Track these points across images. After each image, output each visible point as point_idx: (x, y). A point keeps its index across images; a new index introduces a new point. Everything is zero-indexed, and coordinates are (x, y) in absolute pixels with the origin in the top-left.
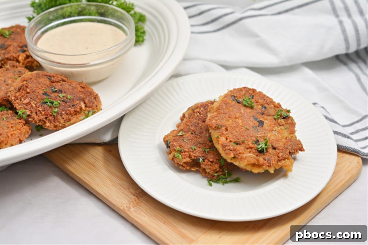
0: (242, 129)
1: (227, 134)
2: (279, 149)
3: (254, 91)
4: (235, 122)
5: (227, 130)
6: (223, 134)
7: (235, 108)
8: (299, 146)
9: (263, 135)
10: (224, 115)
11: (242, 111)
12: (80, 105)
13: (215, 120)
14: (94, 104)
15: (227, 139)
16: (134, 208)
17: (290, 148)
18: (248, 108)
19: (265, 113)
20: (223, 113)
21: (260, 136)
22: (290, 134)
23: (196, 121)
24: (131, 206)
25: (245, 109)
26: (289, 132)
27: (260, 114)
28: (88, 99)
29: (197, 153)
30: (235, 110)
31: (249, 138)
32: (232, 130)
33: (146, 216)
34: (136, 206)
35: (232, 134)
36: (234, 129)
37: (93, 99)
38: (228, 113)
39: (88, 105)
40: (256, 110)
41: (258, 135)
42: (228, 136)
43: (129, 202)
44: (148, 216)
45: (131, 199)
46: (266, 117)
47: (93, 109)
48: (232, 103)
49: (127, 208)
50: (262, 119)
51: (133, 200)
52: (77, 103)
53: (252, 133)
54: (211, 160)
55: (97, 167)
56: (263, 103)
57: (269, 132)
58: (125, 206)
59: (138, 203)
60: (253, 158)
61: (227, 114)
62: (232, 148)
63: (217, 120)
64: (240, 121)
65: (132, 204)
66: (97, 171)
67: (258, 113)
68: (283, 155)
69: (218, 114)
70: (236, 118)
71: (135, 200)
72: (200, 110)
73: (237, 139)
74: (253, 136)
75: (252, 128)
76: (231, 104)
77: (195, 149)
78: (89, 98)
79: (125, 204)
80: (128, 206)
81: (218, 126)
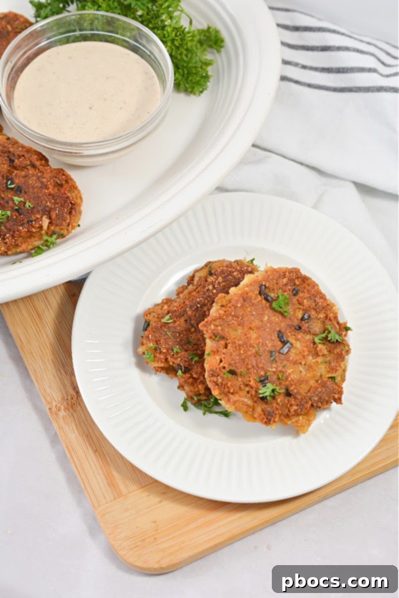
0: (251, 351)
1: (224, 353)
2: (295, 398)
3: (306, 280)
4: (246, 337)
5: (226, 346)
6: (218, 351)
7: (256, 309)
8: (333, 397)
9: (280, 369)
10: (233, 320)
11: (266, 318)
12: (40, 223)
13: (214, 325)
14: (65, 221)
15: (221, 361)
16: (65, 411)
17: (316, 399)
18: (277, 314)
19: (303, 328)
20: (233, 316)
21: (274, 370)
22: (329, 372)
23: (201, 299)
24: (62, 408)
25: (271, 316)
26: (329, 370)
27: (293, 328)
28: (57, 212)
29: (179, 359)
30: (255, 313)
31: (255, 371)
32: (235, 349)
33: (76, 431)
34: (69, 410)
35: (231, 355)
36: (238, 348)
37: (66, 213)
38: (240, 318)
39: (54, 222)
40: (290, 319)
41: (272, 368)
42: (225, 358)
43: (63, 399)
44: (79, 433)
45: (67, 396)
46: (301, 335)
47: (62, 229)
48: (255, 299)
49: (56, 408)
50: (291, 338)
51: (69, 398)
52: (38, 218)
53: (263, 361)
54: (195, 376)
55: (44, 321)
56: (310, 307)
57: (292, 365)
58: (54, 404)
59: (74, 404)
60: (247, 405)
61: (238, 317)
62: (220, 381)
63: (217, 326)
64: (254, 336)
65: (65, 404)
66: (41, 328)
67: (290, 326)
68: (297, 410)
70: (251, 328)
71: (72, 399)
72: (217, 280)
73: (236, 367)
74: (262, 368)
75: (267, 353)
76: (253, 301)
77: (177, 352)
78: (59, 211)
79: (55, 401)
80: (59, 405)
81: (214, 337)
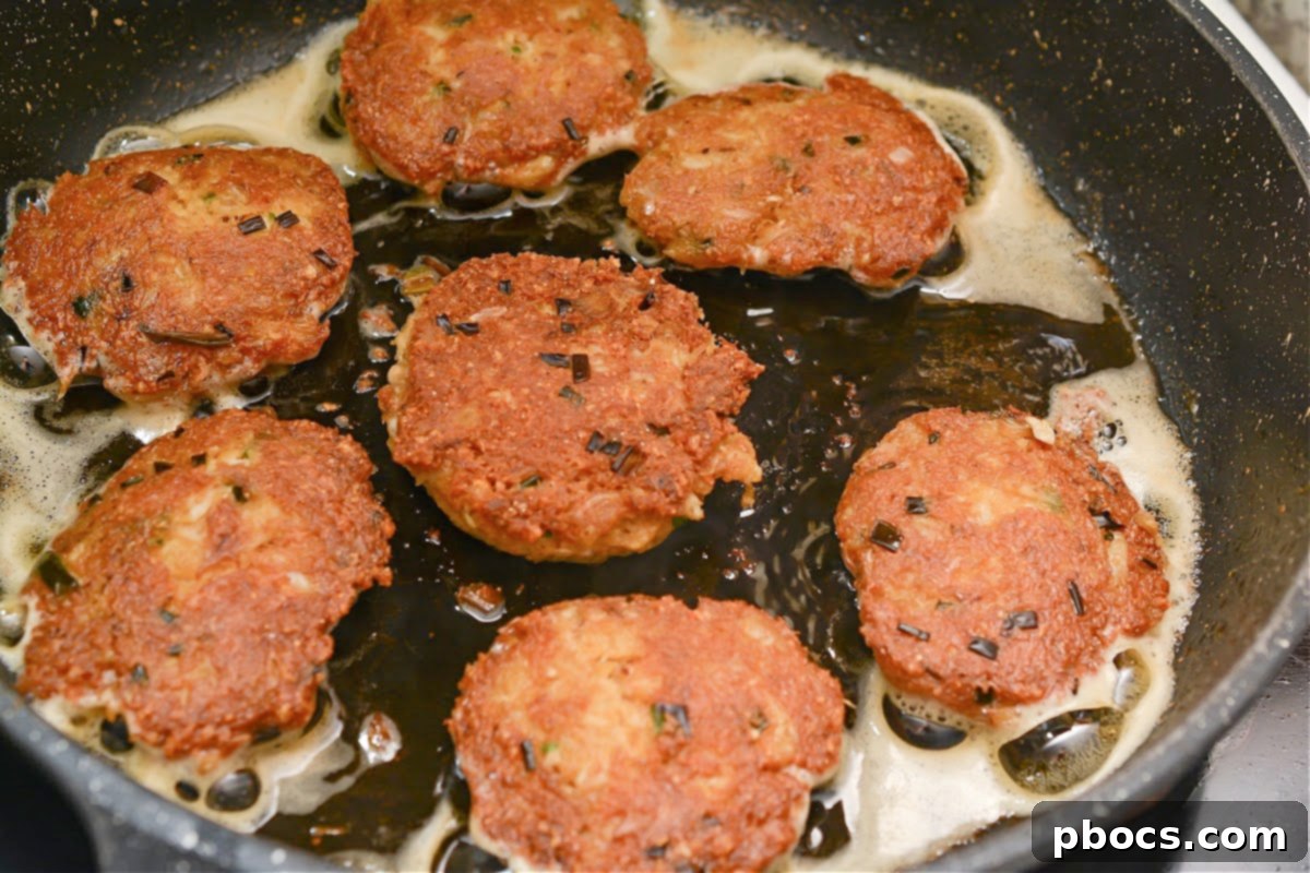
1: (485, 465)
2: (680, 426)
4: (493, 408)
5: (476, 449)
6: (470, 470)
7: (468, 358)
9: (605, 405)
10: (444, 402)
11: (498, 356)
13: (421, 435)
15: (492, 482)
17: (714, 399)
19: (576, 322)
20: (438, 398)
21: (596, 413)
25: (504, 345)
27: (560, 334)
30: (470, 365)
31: (567, 441)
32: (496, 441)
35: (501, 455)
36: (498, 434)
38: (454, 390)
40: (542, 328)
41: (590, 413)
42: (492, 471)
46: (584, 335)
48: (450, 346)
50: (575, 350)
53: (564, 417)
56: (553, 290)
57: (619, 383)
60: (610, 504)
61: (450, 392)
62: (524, 505)
63: (427, 433)
64: (507, 396)
67: (551, 334)
68: (702, 439)
69: (421, 409)
70: (488, 391)
73: (528, 464)
74: (574, 428)
75: (558, 399)
76: (449, 351)
81: (440, 451)
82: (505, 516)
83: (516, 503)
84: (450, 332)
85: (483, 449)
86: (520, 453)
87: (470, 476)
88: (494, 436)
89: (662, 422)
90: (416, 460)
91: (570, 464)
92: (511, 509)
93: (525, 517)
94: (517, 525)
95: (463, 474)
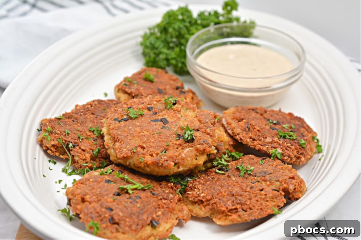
0: (155, 136)
1: (148, 151)
2: (201, 128)
4: (143, 136)
5: (143, 148)
6: (143, 154)
7: (129, 126)
8: (212, 115)
9: (176, 127)
11: (138, 124)
15: (152, 155)
18: (139, 118)
19: (157, 111)
20: (125, 138)
21: (175, 130)
25: (138, 121)
27: (154, 115)
30: (130, 128)
31: (170, 138)
32: (148, 143)
35: (151, 147)
36: (148, 142)
38: (129, 135)
41: (173, 130)
42: (151, 152)
46: (161, 114)
48: (122, 125)
50: (160, 118)
53: (166, 133)
57: (178, 122)
60: (191, 151)
62: (165, 157)
63: (126, 147)
64: (146, 133)
67: (151, 116)
69: (121, 142)
73: (161, 147)
74: (171, 135)
75: (162, 130)
77: (68, 134)
81: (132, 151)
82: (161, 162)
83: (162, 157)
84: (120, 122)
85: (145, 147)
86: (157, 144)
87: (144, 156)
88: (147, 143)
89: (196, 128)
90: (125, 156)
91: (174, 144)
92: (162, 160)
93: (167, 160)
94: (166, 164)
95: (142, 155)
